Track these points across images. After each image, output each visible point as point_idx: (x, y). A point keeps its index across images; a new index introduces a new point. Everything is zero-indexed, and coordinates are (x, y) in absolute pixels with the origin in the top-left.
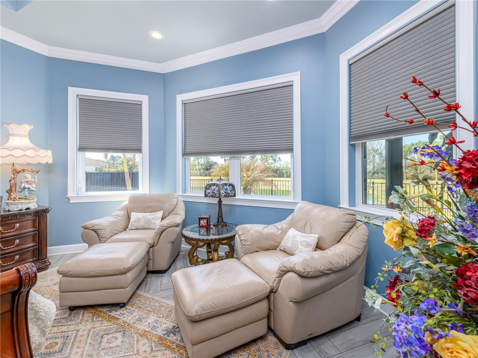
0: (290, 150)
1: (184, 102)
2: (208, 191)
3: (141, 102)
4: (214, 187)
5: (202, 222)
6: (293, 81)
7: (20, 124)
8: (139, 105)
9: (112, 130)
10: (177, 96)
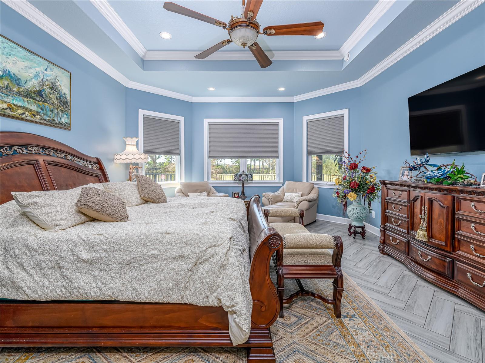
0: (277, 157)
1: (209, 124)
2: (240, 178)
3: (180, 121)
4: (244, 176)
5: (236, 195)
6: (279, 122)
7: (132, 138)
8: (178, 123)
9: (163, 140)
10: (204, 119)
